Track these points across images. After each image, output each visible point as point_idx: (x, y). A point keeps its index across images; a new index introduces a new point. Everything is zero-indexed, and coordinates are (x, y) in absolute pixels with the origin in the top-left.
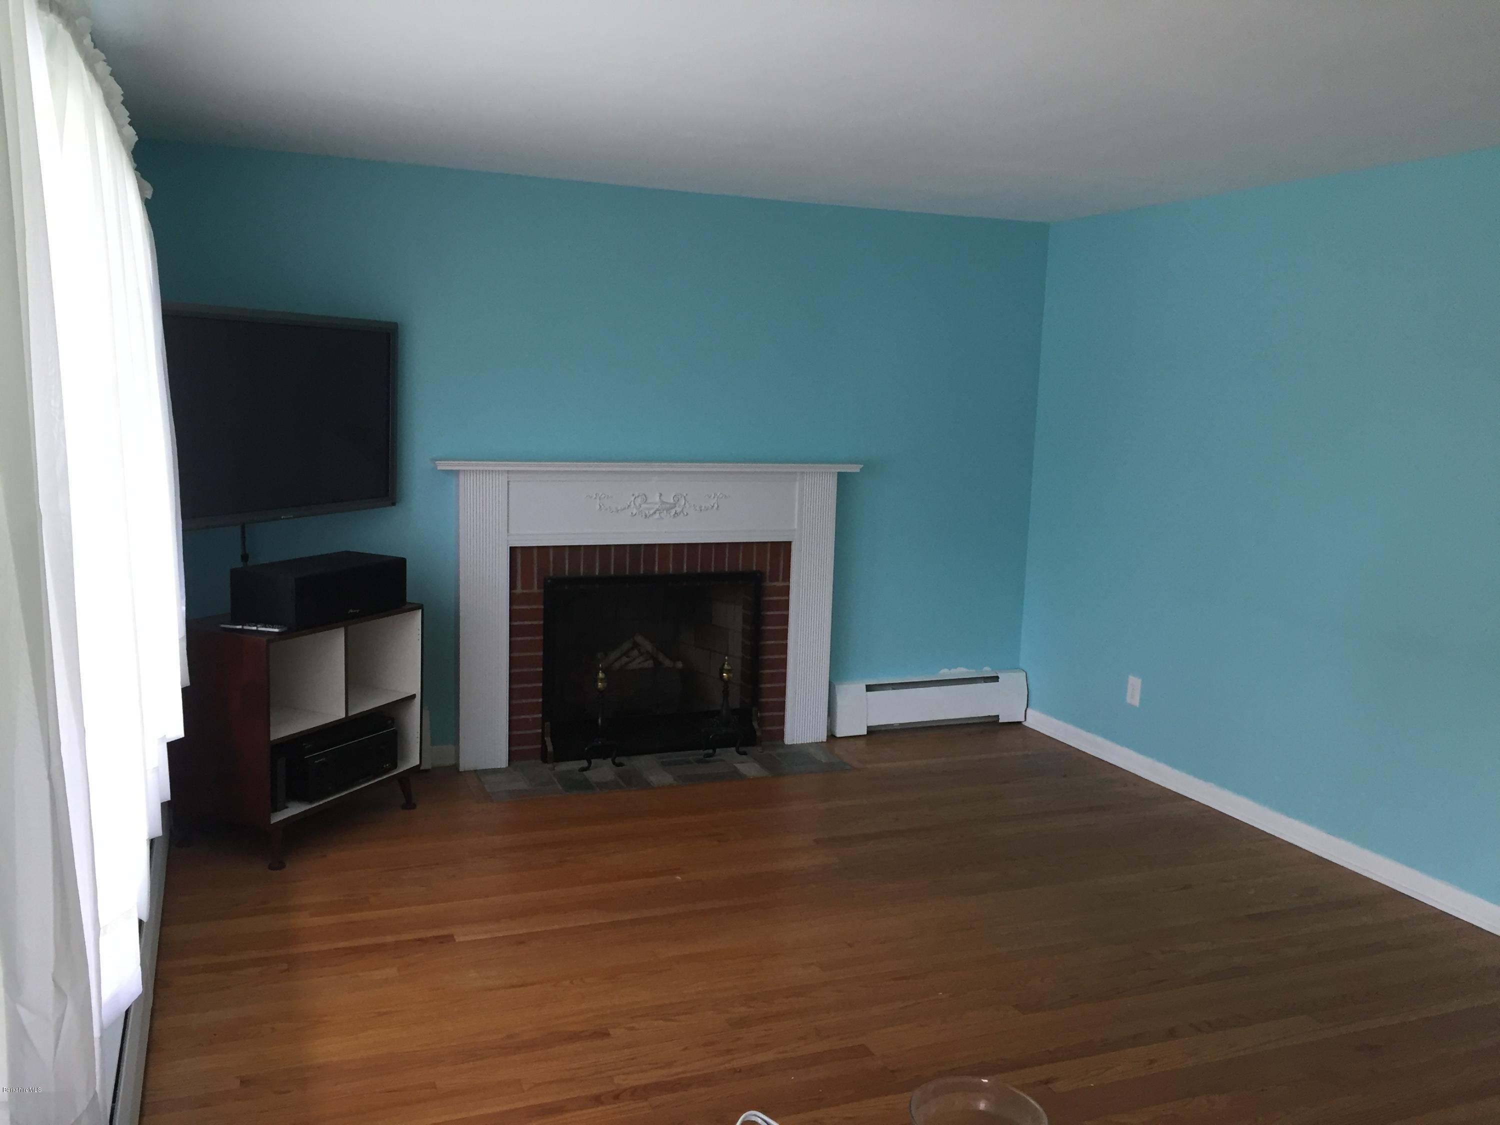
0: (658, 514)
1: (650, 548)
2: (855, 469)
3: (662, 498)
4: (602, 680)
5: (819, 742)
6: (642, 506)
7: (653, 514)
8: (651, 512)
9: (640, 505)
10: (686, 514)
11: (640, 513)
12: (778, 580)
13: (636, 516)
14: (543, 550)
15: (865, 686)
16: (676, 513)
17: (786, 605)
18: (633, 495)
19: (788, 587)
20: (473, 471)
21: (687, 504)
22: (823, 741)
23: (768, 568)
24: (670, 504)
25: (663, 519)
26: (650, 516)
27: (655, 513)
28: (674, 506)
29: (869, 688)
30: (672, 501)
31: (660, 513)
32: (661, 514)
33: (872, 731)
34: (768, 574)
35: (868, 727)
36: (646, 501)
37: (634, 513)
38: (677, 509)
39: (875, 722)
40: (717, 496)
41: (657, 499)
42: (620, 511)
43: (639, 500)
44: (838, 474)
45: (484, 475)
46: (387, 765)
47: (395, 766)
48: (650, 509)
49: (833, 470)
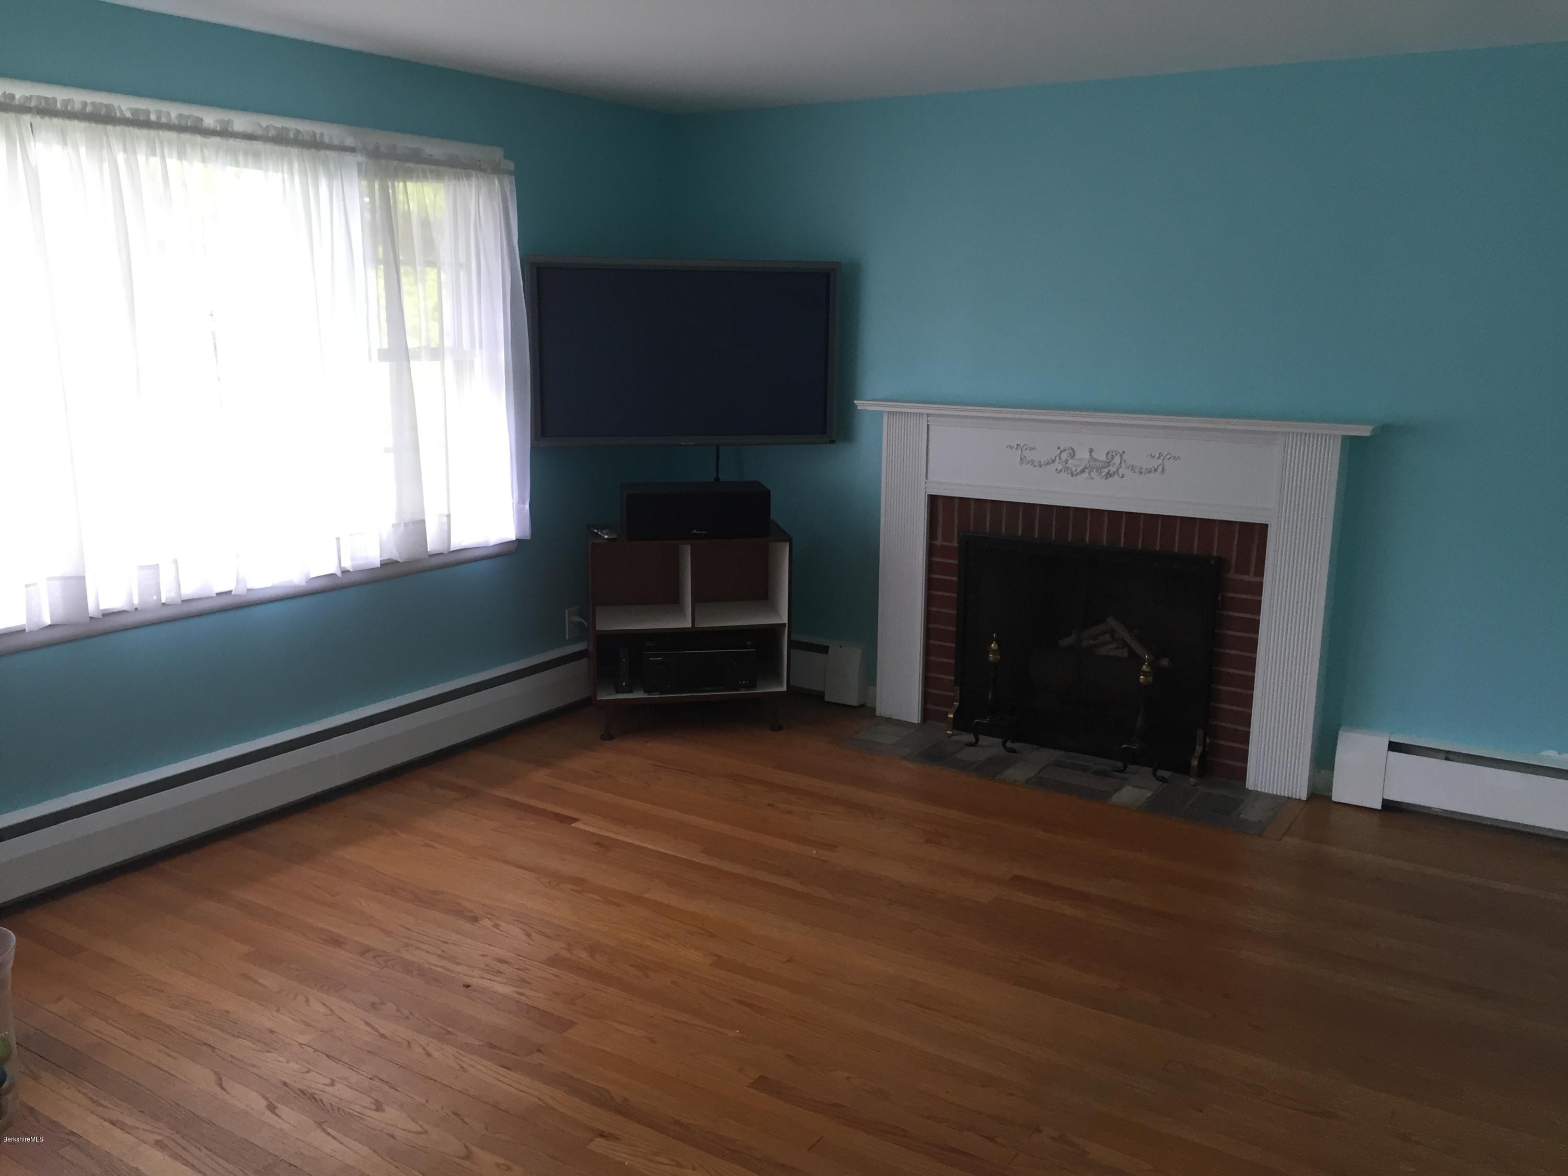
0: (1087, 474)
1: (1081, 512)
2: (1365, 431)
3: (1094, 454)
4: (994, 652)
5: (1296, 799)
6: (1069, 462)
7: (1081, 471)
8: (1079, 469)
9: (1066, 462)
10: (1121, 475)
11: (1066, 470)
12: (1248, 573)
13: (1061, 473)
14: (964, 502)
15: (1387, 743)
16: (1108, 473)
17: (1256, 607)
18: (1059, 448)
19: (1261, 585)
20: (905, 413)
21: (1123, 464)
22: (1301, 799)
23: (1234, 554)
24: (1102, 461)
25: (1093, 478)
26: (1077, 474)
27: (1083, 471)
28: (1108, 464)
29: (1394, 747)
30: (1104, 458)
31: (1089, 473)
32: (1091, 473)
33: (1389, 806)
34: (1234, 562)
35: (1384, 800)
36: (1073, 455)
37: (1059, 469)
38: (1110, 468)
39: (1397, 795)
40: (1162, 457)
41: (1087, 455)
42: (1043, 466)
43: (1064, 456)
44: (1342, 437)
45: (906, 416)
46: (744, 682)
47: (753, 686)
48: (1077, 466)
49: (1337, 433)
